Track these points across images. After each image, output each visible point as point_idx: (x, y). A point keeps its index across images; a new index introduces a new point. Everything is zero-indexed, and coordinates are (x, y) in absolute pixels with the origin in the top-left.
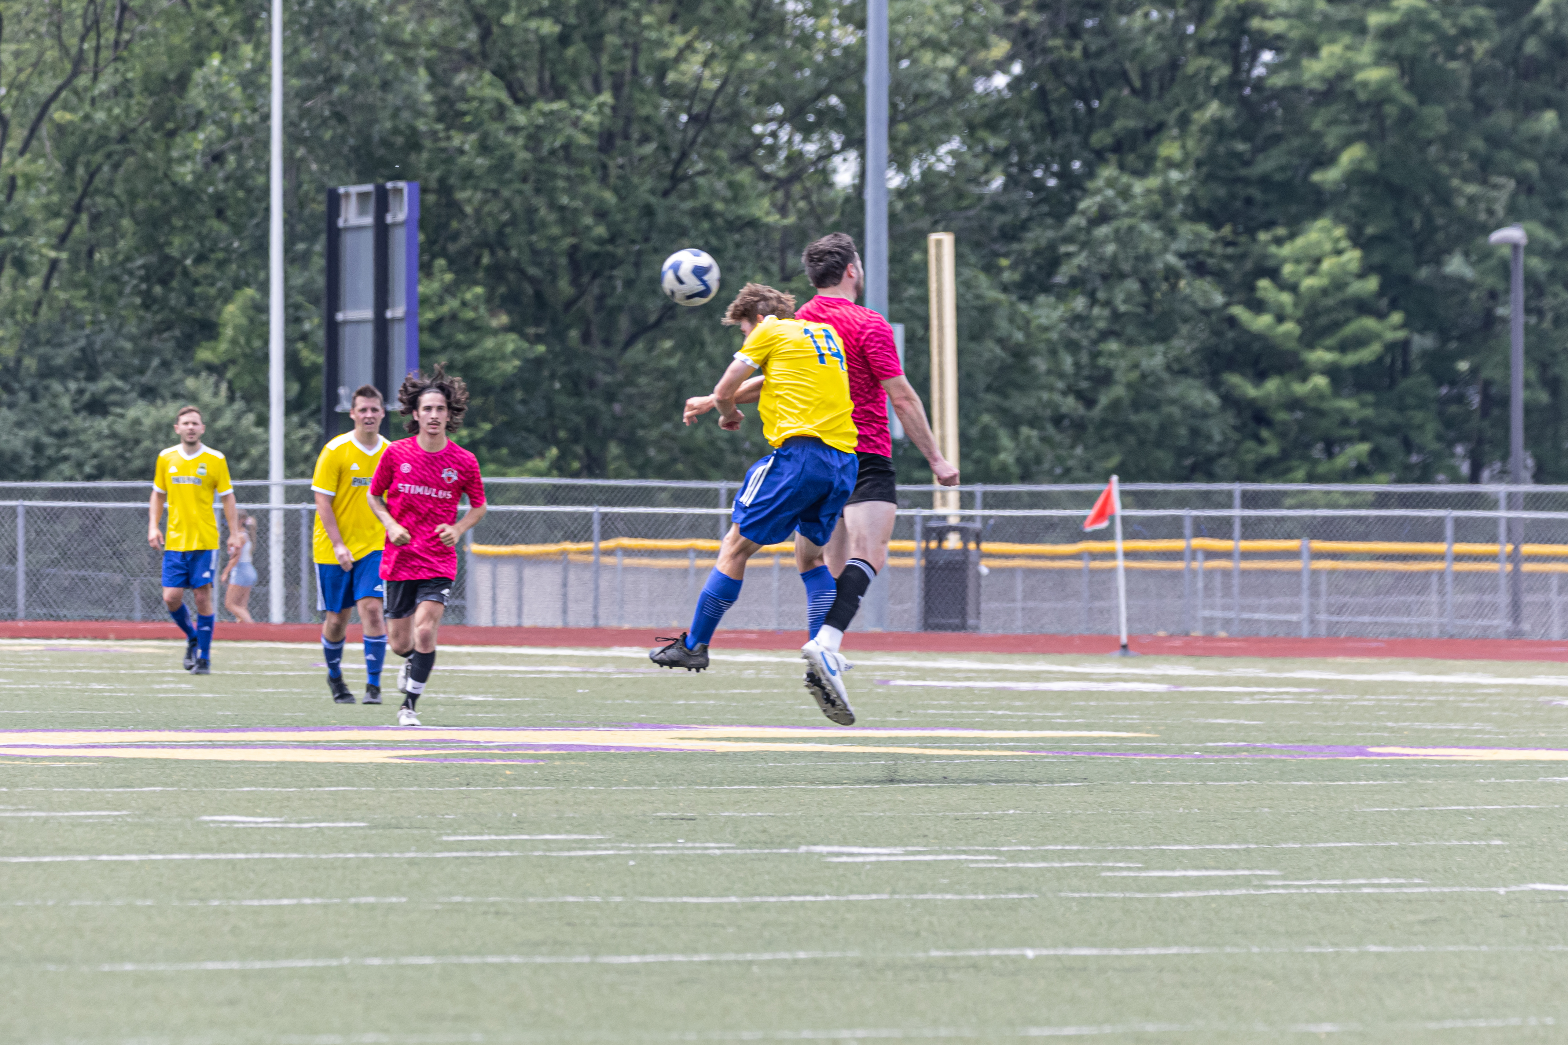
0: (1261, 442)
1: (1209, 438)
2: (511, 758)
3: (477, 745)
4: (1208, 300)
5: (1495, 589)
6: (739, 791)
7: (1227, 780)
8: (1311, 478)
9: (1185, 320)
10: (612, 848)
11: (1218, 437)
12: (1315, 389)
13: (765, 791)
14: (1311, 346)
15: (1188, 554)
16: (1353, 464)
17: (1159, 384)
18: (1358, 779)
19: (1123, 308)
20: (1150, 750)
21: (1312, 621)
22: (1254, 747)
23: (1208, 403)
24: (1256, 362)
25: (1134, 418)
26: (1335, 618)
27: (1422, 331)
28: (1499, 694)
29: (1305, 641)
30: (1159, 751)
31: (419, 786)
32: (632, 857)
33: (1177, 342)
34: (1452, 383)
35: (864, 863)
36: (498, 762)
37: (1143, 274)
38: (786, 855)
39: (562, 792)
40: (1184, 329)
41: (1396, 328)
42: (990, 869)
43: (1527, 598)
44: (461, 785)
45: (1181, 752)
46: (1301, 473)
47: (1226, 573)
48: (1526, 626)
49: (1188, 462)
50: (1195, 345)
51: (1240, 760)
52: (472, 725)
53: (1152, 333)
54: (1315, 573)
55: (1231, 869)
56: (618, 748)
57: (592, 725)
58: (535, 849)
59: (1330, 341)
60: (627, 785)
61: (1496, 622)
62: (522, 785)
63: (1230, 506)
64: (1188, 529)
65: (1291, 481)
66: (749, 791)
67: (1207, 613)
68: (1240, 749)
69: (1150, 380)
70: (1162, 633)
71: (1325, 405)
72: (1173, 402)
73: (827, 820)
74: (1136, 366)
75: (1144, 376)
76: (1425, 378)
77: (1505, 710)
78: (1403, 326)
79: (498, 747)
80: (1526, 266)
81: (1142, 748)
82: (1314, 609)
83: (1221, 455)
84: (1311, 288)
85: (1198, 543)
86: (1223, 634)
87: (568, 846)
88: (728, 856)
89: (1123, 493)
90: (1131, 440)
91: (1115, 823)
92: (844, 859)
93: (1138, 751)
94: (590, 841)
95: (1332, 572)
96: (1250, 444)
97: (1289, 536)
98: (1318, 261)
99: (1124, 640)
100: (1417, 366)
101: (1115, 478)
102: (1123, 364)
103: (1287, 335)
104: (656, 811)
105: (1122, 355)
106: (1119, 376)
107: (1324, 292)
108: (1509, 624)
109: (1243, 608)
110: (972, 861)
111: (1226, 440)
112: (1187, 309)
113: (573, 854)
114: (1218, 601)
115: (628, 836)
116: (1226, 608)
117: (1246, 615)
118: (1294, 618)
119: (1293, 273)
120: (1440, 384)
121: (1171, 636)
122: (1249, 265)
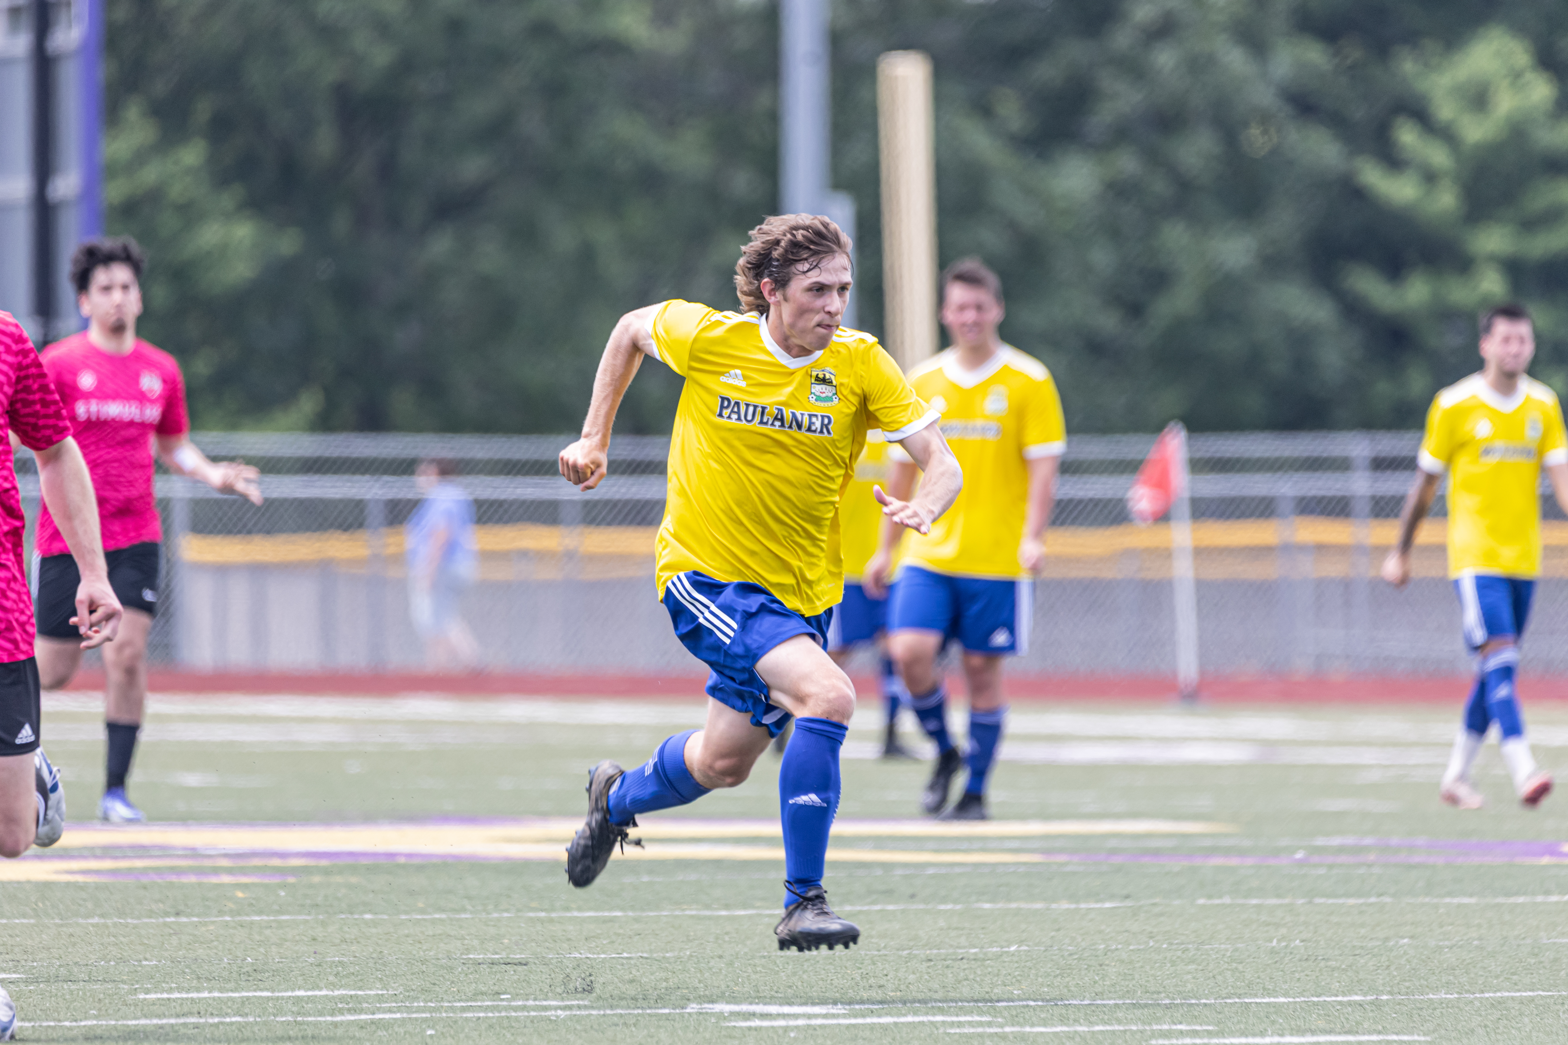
2: (243, 871)
3: (193, 853)
6: (596, 920)
7: (1348, 895)
10: (399, 1010)
13: (636, 920)
18: (1547, 893)
20: (1228, 852)
22: (1388, 846)
30: (1241, 853)
31: (102, 916)
32: (431, 1023)
35: (786, 1029)
36: (226, 879)
38: (667, 1017)
39: (324, 924)
42: (981, 1035)
44: (167, 914)
45: (1276, 853)
51: (1366, 865)
52: (184, 819)
55: (1349, 1032)
56: (410, 856)
57: (369, 818)
58: (280, 1012)
60: (423, 911)
62: (261, 913)
66: (612, 920)
68: (1365, 848)
73: (731, 964)
79: (226, 856)
81: (1216, 848)
87: (334, 1007)
88: (579, 1019)
91: (1173, 963)
92: (756, 1023)
93: (1213, 851)
94: (366, 999)
99: (1189, 680)
104: (468, 951)
110: (952, 1024)
113: (339, 1018)
115: (424, 991)
119: (1450, 113)
122: (1382, 102)
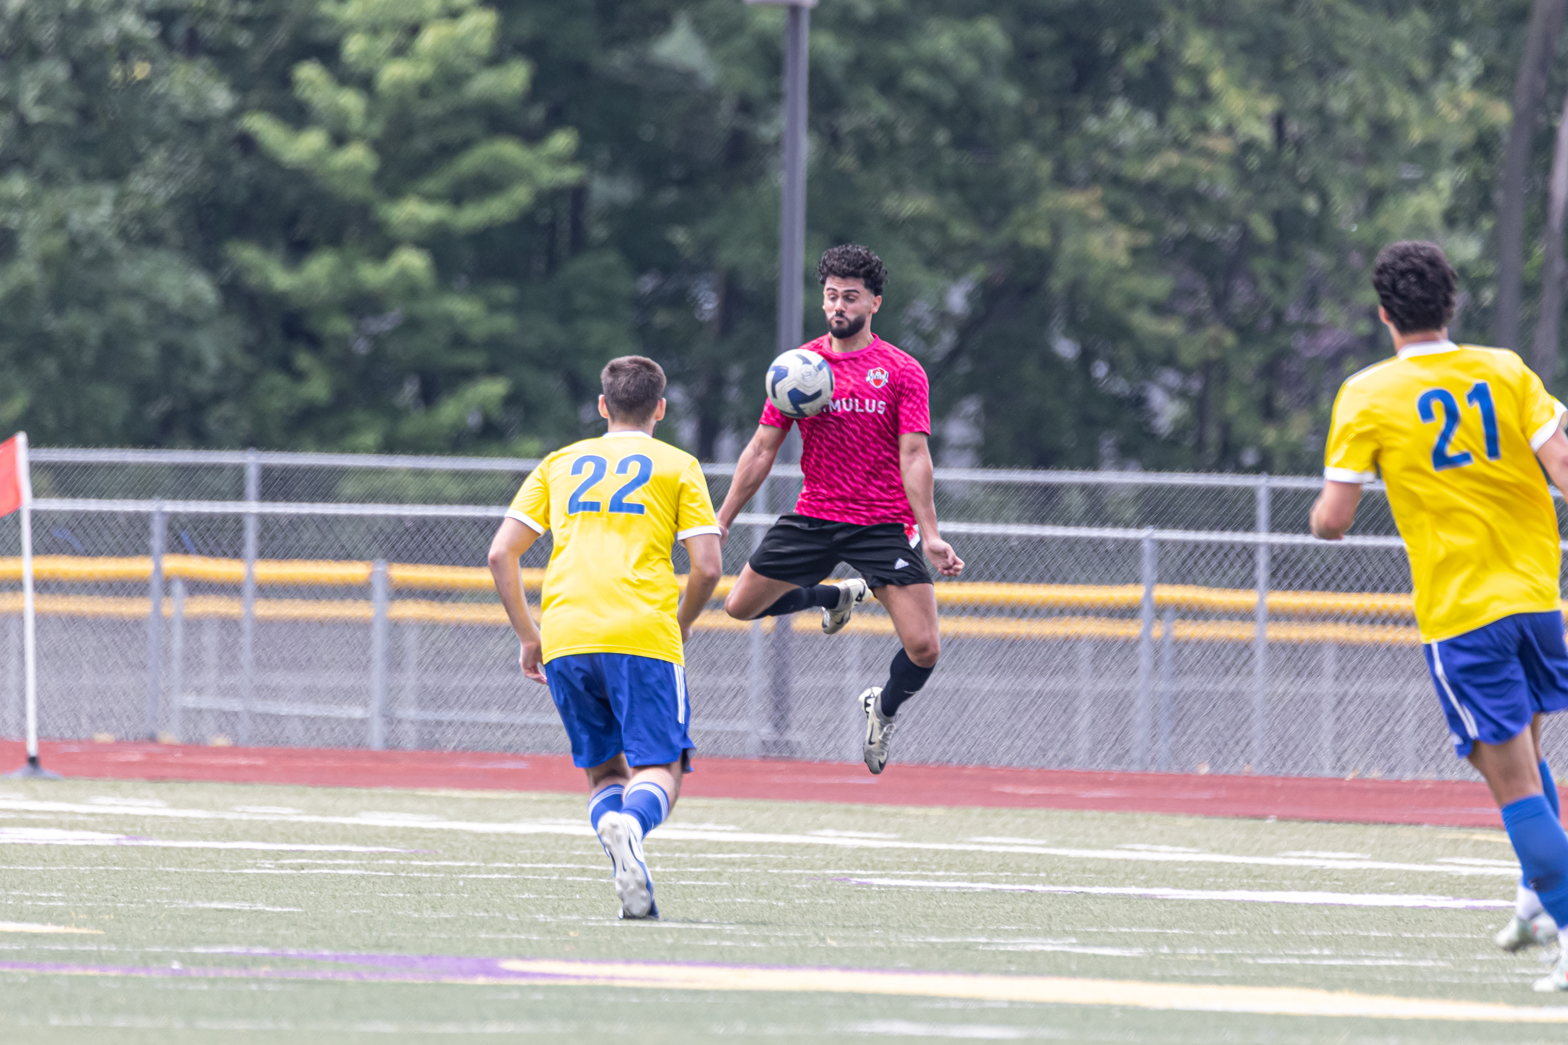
0: (298, 376)
1: (197, 365)
4: (201, 101)
5: (739, 664)
8: (389, 447)
9: (158, 139)
11: (213, 362)
12: (403, 274)
14: (394, 193)
15: (156, 585)
16: (473, 420)
17: (104, 259)
19: (36, 114)
20: (84, 959)
21: (390, 720)
22: (285, 958)
23: (195, 301)
24: (292, 220)
25: (55, 324)
26: (430, 715)
27: (611, 170)
28: (749, 863)
29: (375, 756)
30: (102, 961)
33: (139, 183)
34: (667, 270)
37: (77, 51)
40: (157, 159)
41: (560, 161)
43: (799, 683)
45: (145, 962)
46: (370, 438)
47: (229, 624)
48: (795, 736)
49: (155, 411)
50: (173, 188)
51: (257, 980)
53: (94, 164)
54: (396, 627)
59: (431, 184)
61: (742, 726)
63: (239, 495)
64: (157, 539)
65: (354, 451)
67: (190, 701)
68: (256, 960)
69: (88, 253)
70: (103, 737)
71: (423, 308)
72: (132, 294)
74: (60, 224)
75: (74, 245)
76: (611, 258)
77: (758, 893)
78: (578, 156)
80: (811, 50)
81: (70, 955)
82: (392, 695)
83: (217, 398)
84: (399, 85)
85: (174, 564)
86: (221, 741)
89: (35, 468)
90: (50, 366)
93: (64, 959)
95: (429, 627)
96: (277, 379)
97: (346, 555)
98: (414, 30)
99: (32, 749)
100: (599, 232)
101: (21, 439)
102: (35, 219)
103: (352, 172)
105: (34, 201)
106: (28, 243)
107: (424, 90)
108: (766, 731)
109: (260, 691)
111: (228, 367)
112: (161, 118)
114: (210, 676)
116: (226, 692)
117: (259, 706)
118: (358, 713)
119: (365, 54)
120: (641, 268)
121: (120, 744)
122: (281, 37)
